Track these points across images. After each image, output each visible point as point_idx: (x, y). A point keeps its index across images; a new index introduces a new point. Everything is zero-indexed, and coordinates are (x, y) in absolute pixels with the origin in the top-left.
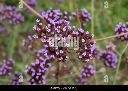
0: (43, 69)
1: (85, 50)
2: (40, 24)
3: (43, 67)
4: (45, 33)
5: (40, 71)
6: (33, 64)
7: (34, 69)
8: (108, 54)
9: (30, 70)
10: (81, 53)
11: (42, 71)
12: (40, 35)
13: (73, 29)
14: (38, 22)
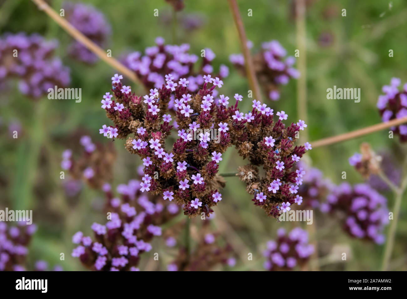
0: (133, 245)
1: (276, 175)
2: (123, 91)
3: (132, 239)
4: (141, 120)
5: (123, 250)
6: (101, 229)
7: (104, 245)
8: (355, 195)
9: (90, 249)
10: (264, 183)
11: (128, 250)
12: (124, 125)
13: (236, 106)
14: (118, 82)
